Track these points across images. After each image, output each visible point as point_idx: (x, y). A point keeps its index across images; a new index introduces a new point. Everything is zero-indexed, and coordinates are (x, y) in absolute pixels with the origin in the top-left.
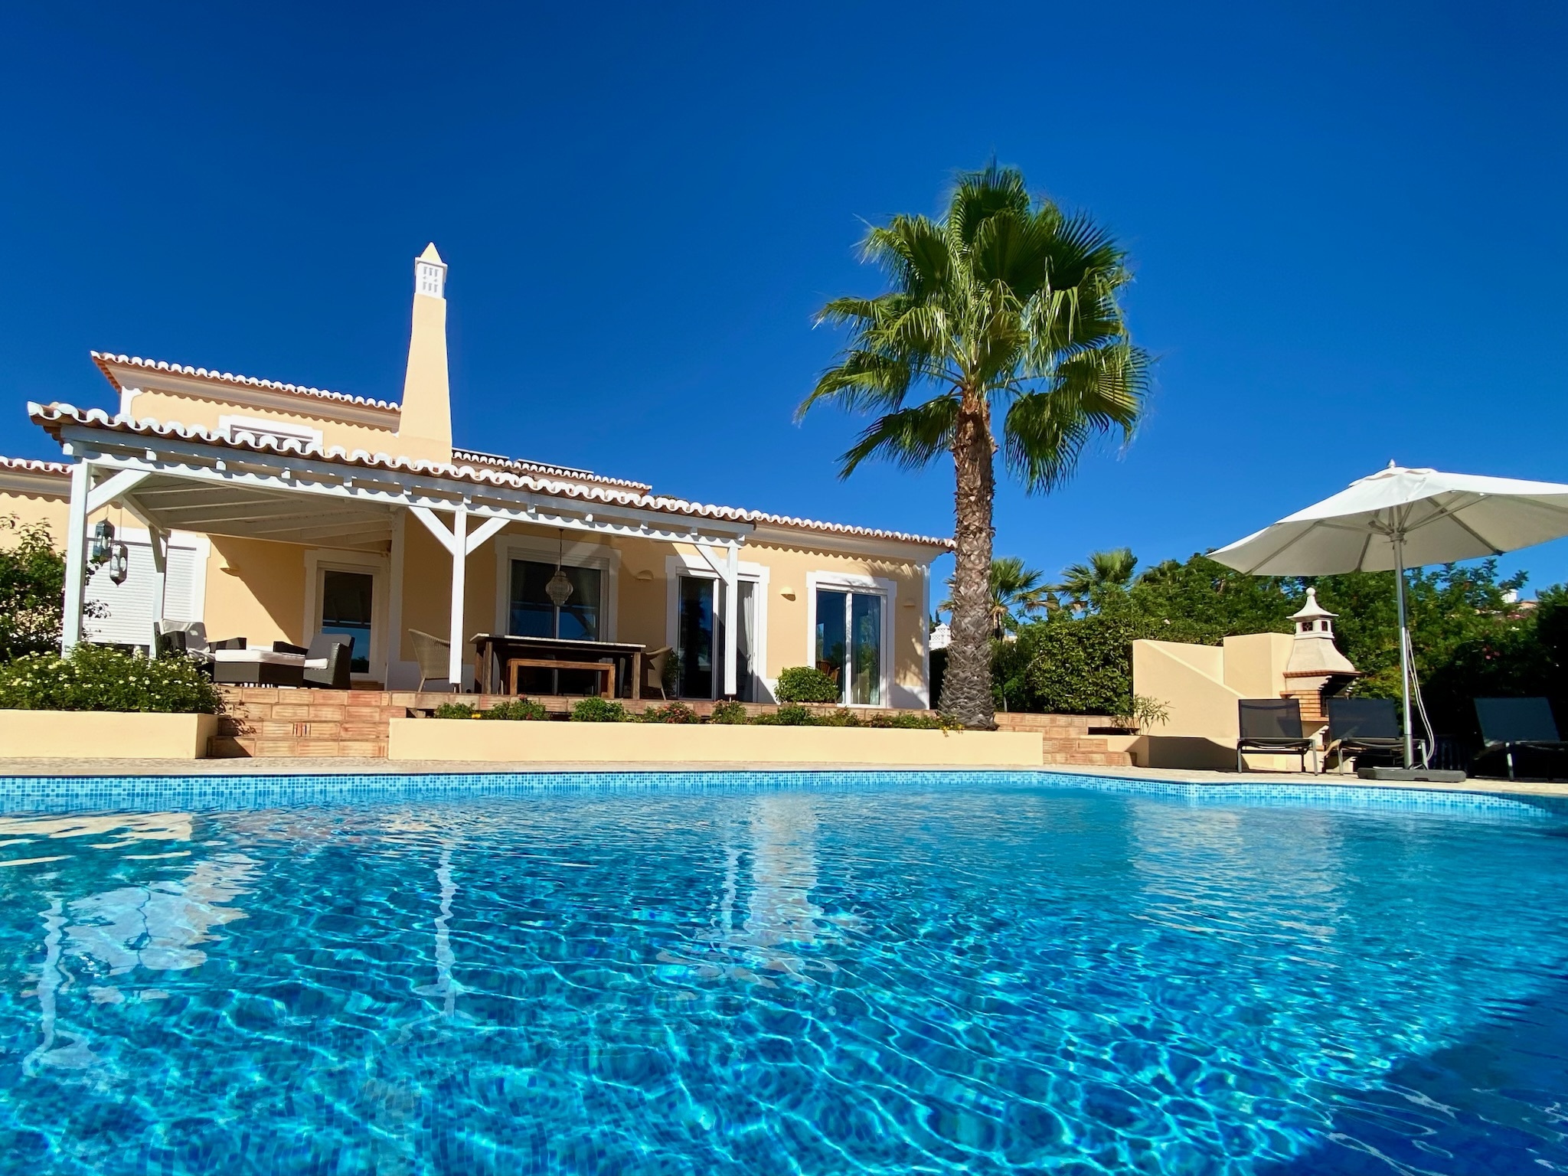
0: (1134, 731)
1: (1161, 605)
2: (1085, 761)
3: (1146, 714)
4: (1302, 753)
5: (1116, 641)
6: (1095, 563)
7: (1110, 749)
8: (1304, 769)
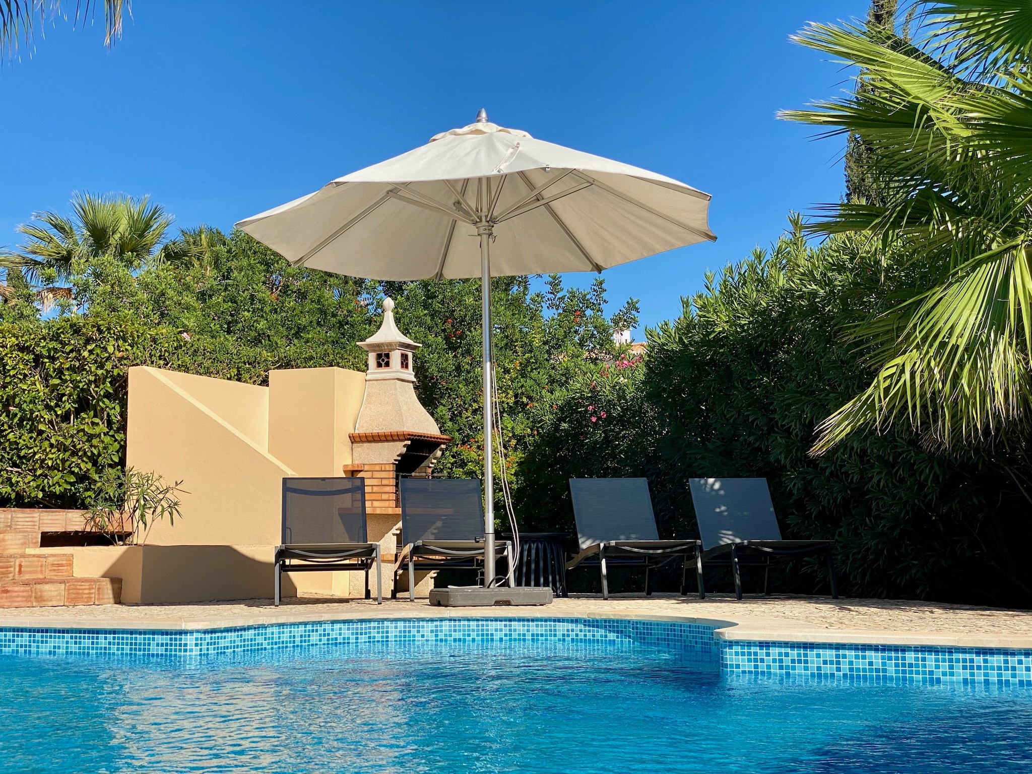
0: (123, 537)
1: (188, 308)
2: (28, 599)
3: (144, 504)
4: (365, 566)
5: (101, 366)
6: (84, 217)
7: (78, 573)
8: (368, 595)
